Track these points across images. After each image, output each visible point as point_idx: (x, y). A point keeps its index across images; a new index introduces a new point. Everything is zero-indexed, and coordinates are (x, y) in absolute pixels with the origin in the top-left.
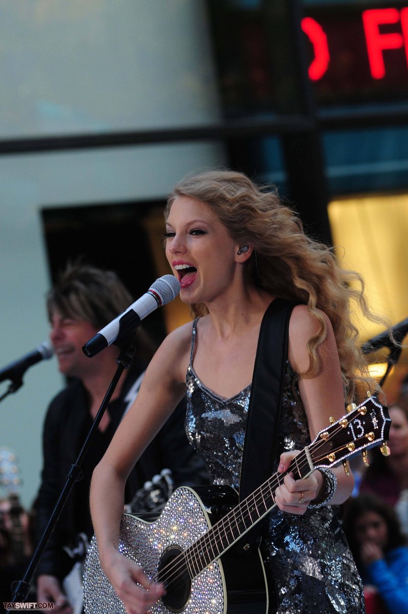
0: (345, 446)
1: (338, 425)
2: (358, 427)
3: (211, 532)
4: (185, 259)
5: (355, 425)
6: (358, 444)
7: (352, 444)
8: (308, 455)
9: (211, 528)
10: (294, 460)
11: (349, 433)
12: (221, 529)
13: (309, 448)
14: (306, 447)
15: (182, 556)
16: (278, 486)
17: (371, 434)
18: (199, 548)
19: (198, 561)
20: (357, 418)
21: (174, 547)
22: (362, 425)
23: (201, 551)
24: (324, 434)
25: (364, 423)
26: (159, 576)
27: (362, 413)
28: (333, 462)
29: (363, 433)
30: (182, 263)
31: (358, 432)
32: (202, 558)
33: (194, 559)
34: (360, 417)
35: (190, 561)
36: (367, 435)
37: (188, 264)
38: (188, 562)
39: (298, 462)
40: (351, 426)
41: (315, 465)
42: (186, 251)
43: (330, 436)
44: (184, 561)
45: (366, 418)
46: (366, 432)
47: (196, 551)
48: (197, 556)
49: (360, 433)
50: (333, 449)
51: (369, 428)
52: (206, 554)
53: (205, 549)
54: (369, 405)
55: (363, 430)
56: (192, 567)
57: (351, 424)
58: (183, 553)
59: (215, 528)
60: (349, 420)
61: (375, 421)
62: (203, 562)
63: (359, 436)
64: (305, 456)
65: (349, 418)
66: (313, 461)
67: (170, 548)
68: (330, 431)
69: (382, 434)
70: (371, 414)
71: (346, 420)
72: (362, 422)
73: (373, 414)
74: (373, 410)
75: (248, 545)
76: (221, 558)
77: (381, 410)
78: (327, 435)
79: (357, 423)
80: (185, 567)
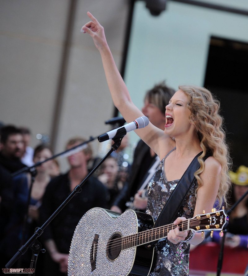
0: (205, 226)
1: (205, 216)
2: (214, 220)
3: (136, 234)
4: (171, 113)
5: (213, 219)
6: (211, 227)
7: (209, 226)
9: (137, 233)
10: (182, 222)
12: (141, 236)
13: (190, 220)
15: (121, 239)
16: (171, 229)
17: (218, 225)
18: (129, 239)
19: (127, 244)
20: (214, 216)
21: (119, 233)
22: (216, 220)
24: (199, 217)
25: (217, 219)
26: (109, 242)
27: (218, 215)
28: (198, 230)
30: (169, 115)
32: (129, 243)
33: (125, 242)
34: (216, 217)
35: (124, 243)
36: (216, 225)
37: (171, 116)
39: (184, 224)
40: (211, 218)
41: (190, 228)
42: (172, 110)
43: (201, 219)
44: (121, 241)
45: (218, 218)
46: (216, 224)
47: (127, 239)
48: (127, 242)
50: (200, 224)
51: (218, 222)
52: (131, 243)
53: (131, 241)
54: (222, 213)
55: (215, 222)
56: (123, 245)
57: (211, 217)
58: (122, 238)
59: (139, 234)
60: (211, 216)
61: (221, 221)
62: (125, 247)
63: (213, 224)
64: (187, 223)
65: (211, 215)
66: (190, 226)
67: (117, 233)
68: (201, 216)
69: (223, 227)
70: (221, 217)
71: (210, 215)
72: (216, 218)
73: (222, 217)
74: (222, 216)
75: (150, 245)
76: (137, 247)
77: (226, 217)
78: (199, 218)
79: (214, 218)
80: (121, 244)
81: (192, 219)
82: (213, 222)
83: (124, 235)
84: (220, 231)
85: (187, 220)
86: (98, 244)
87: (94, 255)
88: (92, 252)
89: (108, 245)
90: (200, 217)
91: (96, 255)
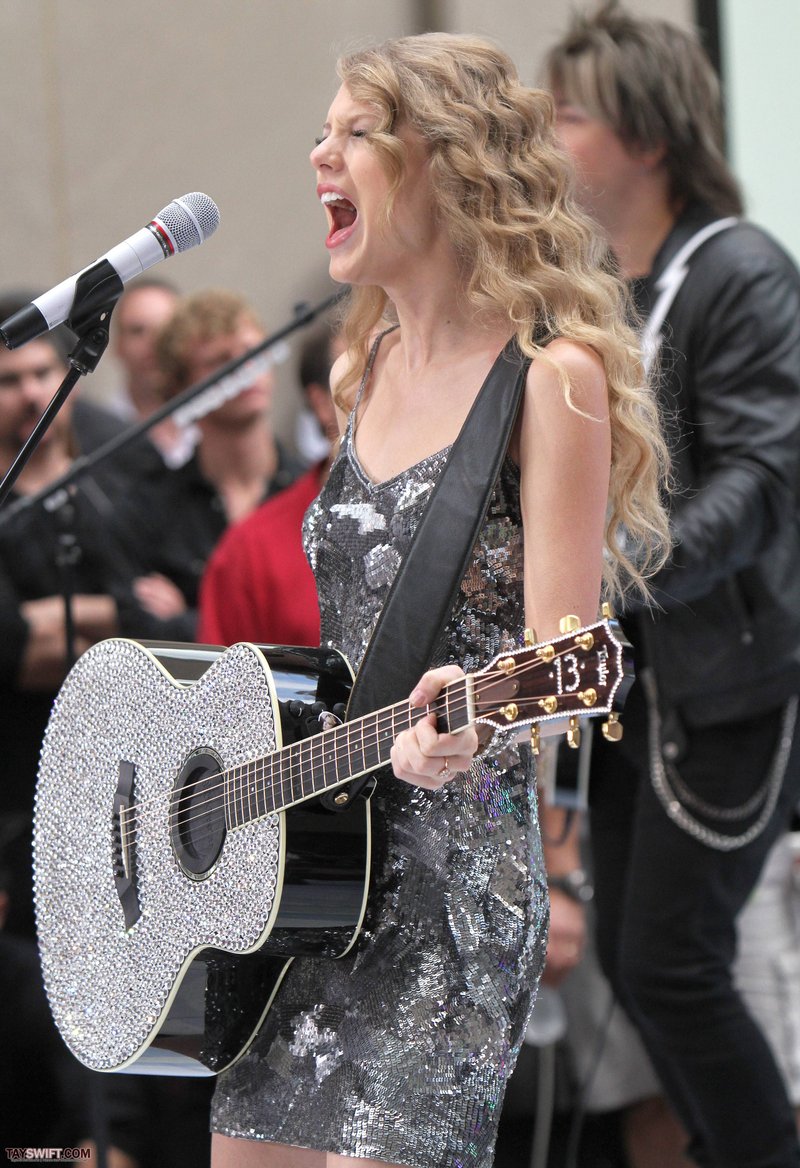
0: (539, 700)
1: (532, 654)
2: (570, 670)
3: (276, 756)
5: (567, 665)
6: (563, 704)
7: (552, 699)
8: (469, 691)
9: (280, 748)
12: (295, 759)
13: (476, 679)
15: (221, 779)
16: (407, 725)
17: (591, 691)
18: (252, 777)
19: (245, 800)
20: (572, 652)
21: (210, 752)
22: (578, 668)
23: (253, 785)
24: (508, 661)
25: (583, 667)
26: (176, 797)
27: (584, 647)
28: (511, 722)
29: (576, 685)
32: (253, 797)
33: (238, 792)
34: (579, 653)
35: (232, 795)
36: (580, 695)
38: (226, 796)
39: (450, 698)
40: (558, 662)
41: (477, 715)
43: (516, 670)
44: (220, 790)
45: (588, 657)
46: (582, 688)
47: (244, 779)
48: (245, 789)
49: (571, 684)
50: (516, 696)
51: (589, 679)
52: (260, 794)
53: (260, 784)
54: (599, 633)
55: (578, 677)
56: (232, 805)
57: (558, 660)
58: (225, 772)
59: (286, 753)
60: (557, 651)
61: (602, 670)
62: (253, 807)
63: (569, 688)
64: (464, 692)
65: (559, 647)
66: (476, 708)
67: (203, 751)
68: (519, 659)
69: (610, 701)
70: (600, 653)
71: (551, 649)
72: (579, 663)
73: (603, 654)
74: (605, 646)
75: (344, 796)
76: (286, 811)
77: (619, 653)
78: (511, 665)
79: (570, 663)
80: (220, 802)
81: (480, 673)
82: (568, 679)
83: (233, 763)
84: (602, 719)
85: (463, 683)
86: (137, 807)
87: (124, 854)
90: (512, 661)
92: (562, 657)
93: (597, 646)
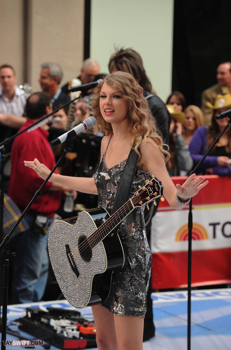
0: (146, 198)
1: (142, 190)
3: (97, 231)
6: (151, 197)
7: (148, 197)
8: (132, 202)
10: (126, 204)
11: (147, 193)
12: (101, 230)
13: (132, 199)
14: (130, 199)
15: (87, 240)
17: (156, 193)
21: (83, 236)
25: (152, 189)
26: (79, 247)
28: (142, 205)
31: (150, 192)
34: (151, 186)
35: (90, 242)
39: (128, 205)
40: (147, 190)
41: (135, 206)
43: (139, 194)
44: (88, 242)
45: (153, 186)
46: (154, 193)
47: (92, 238)
49: (151, 193)
50: (141, 199)
51: (154, 191)
52: (96, 240)
53: (95, 238)
54: (153, 181)
56: (91, 244)
58: (87, 238)
59: (98, 229)
60: (146, 188)
61: (156, 188)
64: (130, 202)
66: (134, 205)
67: (81, 236)
69: (160, 193)
75: (113, 234)
76: (102, 241)
77: (159, 183)
79: (150, 189)
80: (88, 244)
81: (133, 197)
83: (88, 236)
84: (160, 198)
85: (130, 201)
87: (72, 263)
88: (70, 261)
89: (79, 250)
90: (138, 193)
91: (74, 263)
92: (148, 188)
93: (154, 184)
